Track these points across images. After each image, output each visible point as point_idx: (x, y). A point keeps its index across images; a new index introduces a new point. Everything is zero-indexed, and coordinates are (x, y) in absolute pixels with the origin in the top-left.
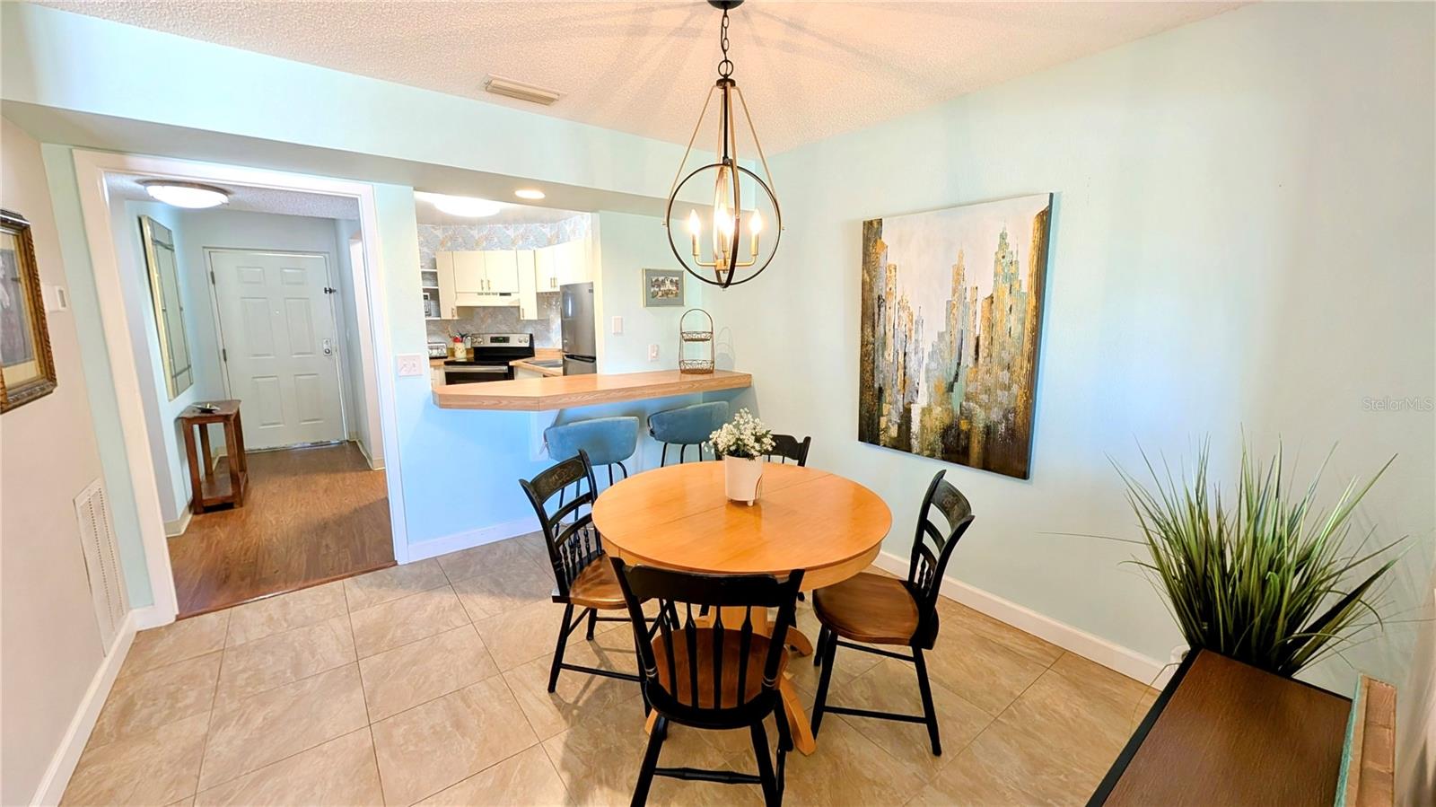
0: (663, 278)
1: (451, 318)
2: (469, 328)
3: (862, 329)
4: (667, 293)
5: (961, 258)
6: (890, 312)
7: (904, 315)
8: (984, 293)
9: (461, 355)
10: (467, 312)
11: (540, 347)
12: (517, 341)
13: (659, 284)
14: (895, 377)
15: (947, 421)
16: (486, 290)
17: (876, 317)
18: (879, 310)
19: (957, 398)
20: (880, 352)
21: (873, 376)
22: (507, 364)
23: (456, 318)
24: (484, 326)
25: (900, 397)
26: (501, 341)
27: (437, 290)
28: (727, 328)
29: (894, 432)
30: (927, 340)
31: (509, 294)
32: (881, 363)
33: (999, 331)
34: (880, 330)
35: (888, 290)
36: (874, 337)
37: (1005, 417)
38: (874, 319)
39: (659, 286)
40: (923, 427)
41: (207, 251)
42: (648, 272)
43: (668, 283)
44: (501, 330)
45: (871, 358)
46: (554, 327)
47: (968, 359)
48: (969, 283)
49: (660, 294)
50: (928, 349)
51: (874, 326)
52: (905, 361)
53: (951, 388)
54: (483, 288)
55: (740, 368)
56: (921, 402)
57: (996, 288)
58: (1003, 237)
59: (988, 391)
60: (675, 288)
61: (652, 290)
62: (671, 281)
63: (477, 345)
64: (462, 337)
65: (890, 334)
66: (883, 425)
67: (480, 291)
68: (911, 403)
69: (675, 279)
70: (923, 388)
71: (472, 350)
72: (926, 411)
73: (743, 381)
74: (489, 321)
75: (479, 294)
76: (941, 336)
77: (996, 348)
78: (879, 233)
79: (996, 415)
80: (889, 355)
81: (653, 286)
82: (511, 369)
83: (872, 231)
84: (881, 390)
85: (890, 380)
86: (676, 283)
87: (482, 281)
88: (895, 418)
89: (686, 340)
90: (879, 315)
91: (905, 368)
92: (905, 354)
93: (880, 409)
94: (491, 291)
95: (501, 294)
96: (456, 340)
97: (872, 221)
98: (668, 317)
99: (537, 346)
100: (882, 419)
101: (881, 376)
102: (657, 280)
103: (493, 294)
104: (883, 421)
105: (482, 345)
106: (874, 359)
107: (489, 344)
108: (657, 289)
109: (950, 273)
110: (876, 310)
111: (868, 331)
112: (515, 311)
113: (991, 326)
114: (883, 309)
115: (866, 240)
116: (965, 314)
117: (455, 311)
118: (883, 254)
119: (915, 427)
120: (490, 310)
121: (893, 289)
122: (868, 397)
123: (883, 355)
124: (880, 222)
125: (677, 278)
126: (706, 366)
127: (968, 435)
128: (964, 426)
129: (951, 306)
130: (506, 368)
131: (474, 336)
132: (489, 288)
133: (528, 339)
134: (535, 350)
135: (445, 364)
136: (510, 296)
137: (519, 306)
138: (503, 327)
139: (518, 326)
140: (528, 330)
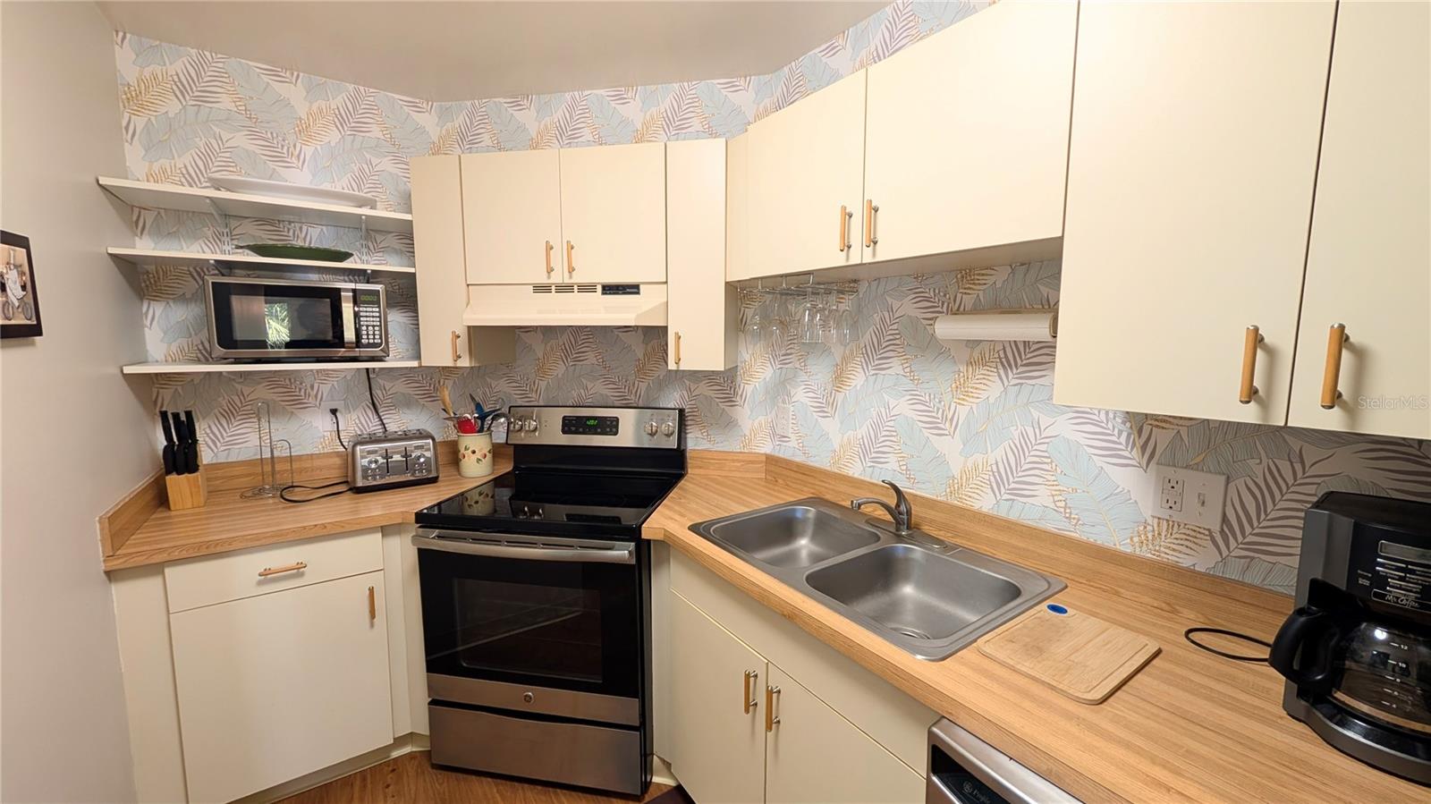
1: (450, 363)
2: (502, 390)
9: (478, 466)
10: (496, 344)
11: (703, 445)
12: (638, 430)
16: (558, 277)
22: (632, 534)
23: (465, 362)
24: (543, 384)
26: (591, 430)
27: (414, 274)
31: (633, 289)
46: (749, 389)
54: (550, 270)
63: (523, 439)
64: (483, 418)
67: (542, 279)
71: (510, 451)
74: (560, 369)
75: (541, 289)
82: (645, 553)
87: (549, 248)
94: (578, 278)
95: (609, 289)
96: (464, 426)
99: (695, 442)
103: (587, 288)
105: (538, 440)
107: (553, 435)
117: (463, 343)
130: (632, 545)
131: (516, 413)
132: (571, 270)
133: (672, 423)
134: (688, 455)
135: (424, 519)
136: (638, 293)
137: (666, 328)
138: (599, 389)
139: (643, 386)
140: (677, 399)
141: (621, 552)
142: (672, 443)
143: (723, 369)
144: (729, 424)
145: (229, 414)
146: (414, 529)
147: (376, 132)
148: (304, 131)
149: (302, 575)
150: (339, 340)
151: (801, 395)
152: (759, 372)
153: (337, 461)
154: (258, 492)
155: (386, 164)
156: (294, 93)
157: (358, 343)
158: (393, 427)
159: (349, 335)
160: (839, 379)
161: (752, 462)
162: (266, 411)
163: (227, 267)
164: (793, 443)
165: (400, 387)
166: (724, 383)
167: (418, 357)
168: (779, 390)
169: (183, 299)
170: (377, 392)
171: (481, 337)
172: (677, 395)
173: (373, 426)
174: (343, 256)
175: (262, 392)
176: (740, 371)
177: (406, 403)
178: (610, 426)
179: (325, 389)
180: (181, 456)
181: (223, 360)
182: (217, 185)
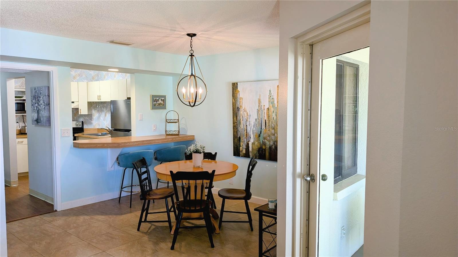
0: (158, 98)
3: (233, 118)
4: (160, 104)
5: (260, 96)
6: (241, 112)
7: (245, 113)
8: (266, 107)
11: (87, 127)
12: (75, 125)
13: (157, 101)
14: (244, 133)
15: (259, 146)
17: (237, 114)
18: (238, 112)
19: (261, 138)
20: (239, 125)
21: (237, 133)
25: (245, 140)
28: (184, 118)
29: (244, 151)
30: (252, 121)
32: (240, 129)
33: (271, 118)
34: (238, 118)
35: (240, 105)
36: (237, 120)
37: (274, 143)
38: (237, 115)
39: (157, 102)
40: (253, 149)
42: (153, 96)
43: (160, 100)
45: (236, 127)
47: (263, 127)
48: (262, 104)
49: (157, 104)
50: (253, 124)
51: (236, 117)
52: (246, 128)
53: (259, 136)
55: (189, 133)
56: (252, 140)
57: (269, 106)
58: (270, 91)
59: (269, 136)
60: (162, 102)
61: (154, 103)
62: (161, 100)
65: (241, 119)
66: (241, 150)
68: (249, 141)
69: (163, 99)
70: (252, 136)
72: (253, 144)
73: (191, 138)
76: (256, 120)
77: (270, 123)
78: (237, 87)
79: (272, 143)
80: (242, 126)
81: (154, 102)
83: (235, 86)
84: (240, 138)
85: (242, 134)
86: (163, 101)
88: (245, 147)
89: (168, 123)
90: (238, 113)
91: (246, 130)
92: (246, 126)
93: (240, 144)
97: (234, 83)
98: (161, 114)
99: (85, 127)
100: (240, 147)
101: (240, 133)
102: (156, 99)
104: (241, 148)
106: (237, 128)
108: (156, 103)
109: (257, 101)
110: (237, 112)
111: (235, 118)
112: (74, 110)
113: (269, 117)
114: (239, 111)
115: (233, 89)
116: (262, 113)
118: (238, 94)
119: (250, 149)
121: (242, 105)
122: (236, 141)
123: (240, 127)
124: (237, 83)
125: (164, 98)
126: (177, 133)
127: (265, 150)
128: (264, 147)
129: (258, 111)
133: (81, 124)
134: (84, 129)
136: (74, 103)
137: (78, 108)
139: (76, 118)
140: (81, 120)
142: (81, 126)
143: (87, 114)
144: (91, 123)
151: (102, 118)
152: (95, 114)
160: (105, 115)
161: (95, 130)
164: (101, 126)
166: (90, 116)
168: (99, 117)
170: (24, 119)
173: (24, 125)
174: (22, 97)
176: (93, 115)
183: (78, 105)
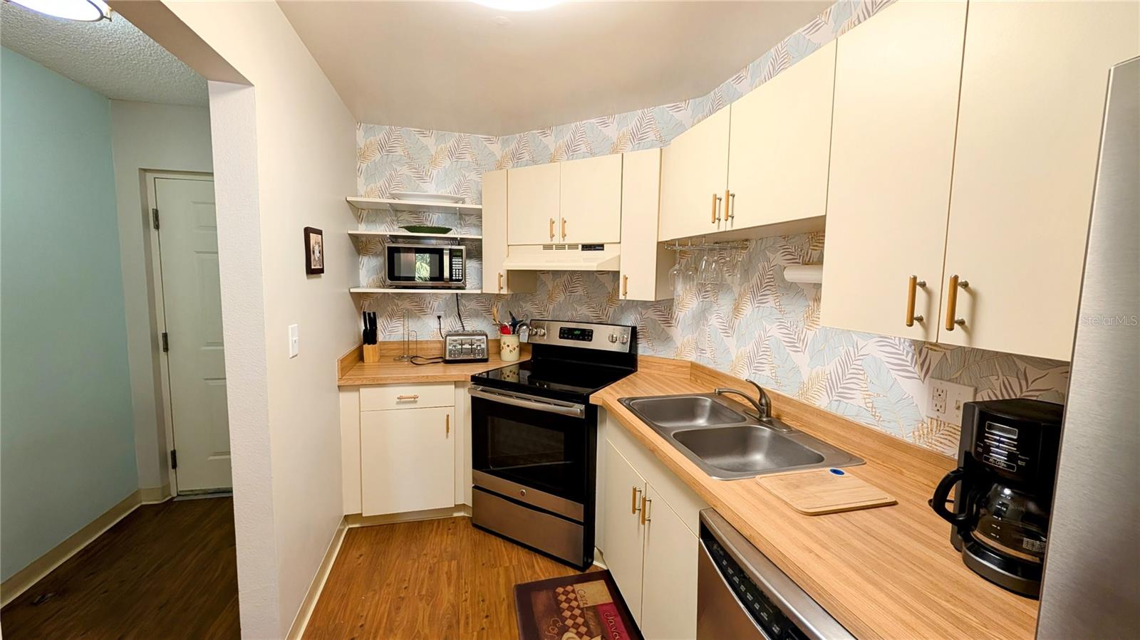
1: (497, 292)
2: (529, 309)
9: (510, 354)
10: (525, 281)
11: (649, 353)
12: (605, 339)
16: (557, 241)
22: (584, 399)
23: (504, 291)
24: (551, 307)
26: (577, 338)
27: (481, 240)
31: (600, 247)
41: (150, 176)
44: (578, 315)
46: (681, 315)
54: (552, 236)
63: (538, 340)
64: (514, 324)
67: (548, 242)
71: (530, 348)
74: (561, 298)
75: (548, 247)
82: (592, 413)
87: (552, 222)
94: (568, 241)
95: (586, 247)
96: (504, 330)
99: (643, 350)
103: (573, 247)
105: (545, 341)
107: (557, 341)
112: (606, 280)
117: (504, 279)
120: (566, 277)
130: (583, 407)
131: (535, 324)
132: (564, 236)
133: (627, 337)
134: (639, 358)
135: (476, 380)
136: (603, 250)
137: (618, 272)
138: (584, 311)
139: (611, 310)
140: (631, 320)
141: (577, 409)
142: (626, 349)
143: (654, 300)
144: (666, 339)
145: (391, 316)
146: (470, 384)
147: (468, 158)
148: (434, 161)
149: (415, 402)
150: (441, 278)
151: (713, 321)
152: (688, 302)
153: (439, 345)
154: (401, 358)
155: (473, 176)
156: (429, 141)
157: (451, 279)
158: (468, 328)
159: (446, 274)
160: (737, 309)
161: (682, 367)
162: (408, 315)
163: (394, 238)
164: (708, 355)
165: (473, 305)
166: (664, 308)
167: (482, 288)
168: (701, 317)
169: (376, 255)
170: (461, 308)
171: (515, 277)
172: (632, 317)
173: (458, 328)
174: (447, 230)
175: (407, 305)
176: (676, 302)
177: (476, 315)
178: (587, 335)
179: (436, 304)
180: (370, 336)
181: (390, 287)
182: (394, 196)
183: (620, 256)
